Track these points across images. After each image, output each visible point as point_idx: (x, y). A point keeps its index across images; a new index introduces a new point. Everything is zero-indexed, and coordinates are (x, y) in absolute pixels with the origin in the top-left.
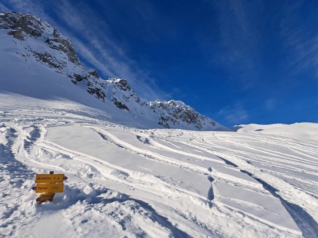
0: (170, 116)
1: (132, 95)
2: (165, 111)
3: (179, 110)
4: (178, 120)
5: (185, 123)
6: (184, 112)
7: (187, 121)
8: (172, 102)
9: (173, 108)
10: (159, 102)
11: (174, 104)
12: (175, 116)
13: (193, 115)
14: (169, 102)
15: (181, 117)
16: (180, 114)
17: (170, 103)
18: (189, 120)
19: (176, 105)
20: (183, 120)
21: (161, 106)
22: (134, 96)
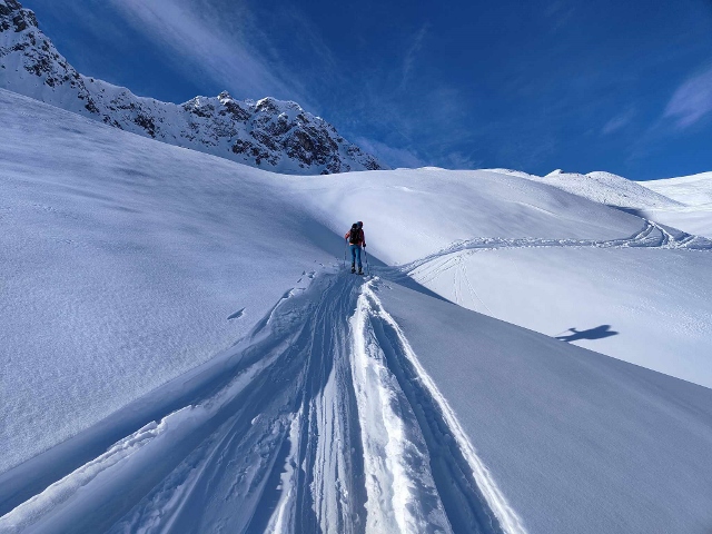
0: (253, 141)
1: (18, 48)
2: (239, 126)
3: (284, 127)
4: (275, 153)
5: (296, 162)
6: (298, 134)
7: (302, 157)
8: (266, 102)
9: (268, 119)
10: (227, 100)
11: (272, 108)
12: (266, 140)
13: (320, 141)
14: (259, 102)
15: (285, 145)
16: (284, 137)
17: (260, 106)
18: (308, 155)
19: (277, 112)
20: (291, 155)
21: (229, 111)
22: (28, 50)
